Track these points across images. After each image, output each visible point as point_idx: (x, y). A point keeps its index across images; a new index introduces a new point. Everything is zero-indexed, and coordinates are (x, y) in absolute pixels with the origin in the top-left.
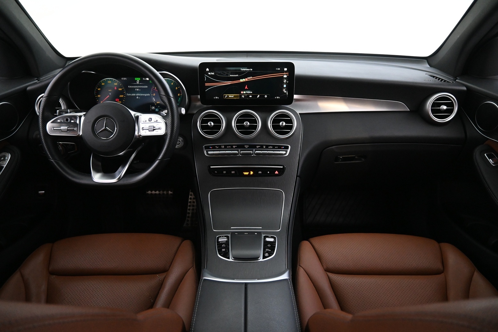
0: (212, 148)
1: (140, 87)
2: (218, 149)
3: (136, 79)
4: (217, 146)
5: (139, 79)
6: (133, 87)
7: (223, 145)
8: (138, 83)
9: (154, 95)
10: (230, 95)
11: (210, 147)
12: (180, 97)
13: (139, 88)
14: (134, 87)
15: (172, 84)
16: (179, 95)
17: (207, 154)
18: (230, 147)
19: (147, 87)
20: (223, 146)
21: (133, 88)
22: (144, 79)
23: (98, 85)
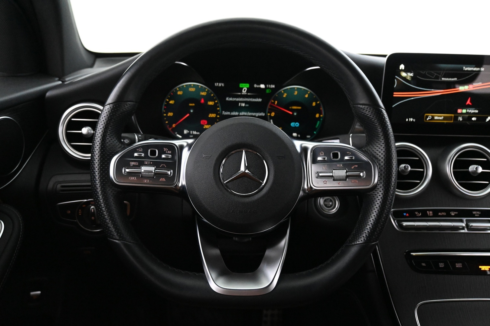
0: (407, 215)
1: (248, 100)
2: (420, 217)
3: (241, 85)
4: (419, 211)
5: (248, 85)
6: (234, 99)
7: (429, 210)
8: (244, 92)
9: (273, 114)
10: (436, 116)
11: (405, 214)
12: (320, 120)
13: (246, 102)
14: (238, 100)
15: (307, 96)
16: (317, 116)
17: (400, 226)
18: (444, 214)
19: (260, 100)
20: (431, 212)
21: (235, 101)
22: (255, 86)
23: (170, 95)
